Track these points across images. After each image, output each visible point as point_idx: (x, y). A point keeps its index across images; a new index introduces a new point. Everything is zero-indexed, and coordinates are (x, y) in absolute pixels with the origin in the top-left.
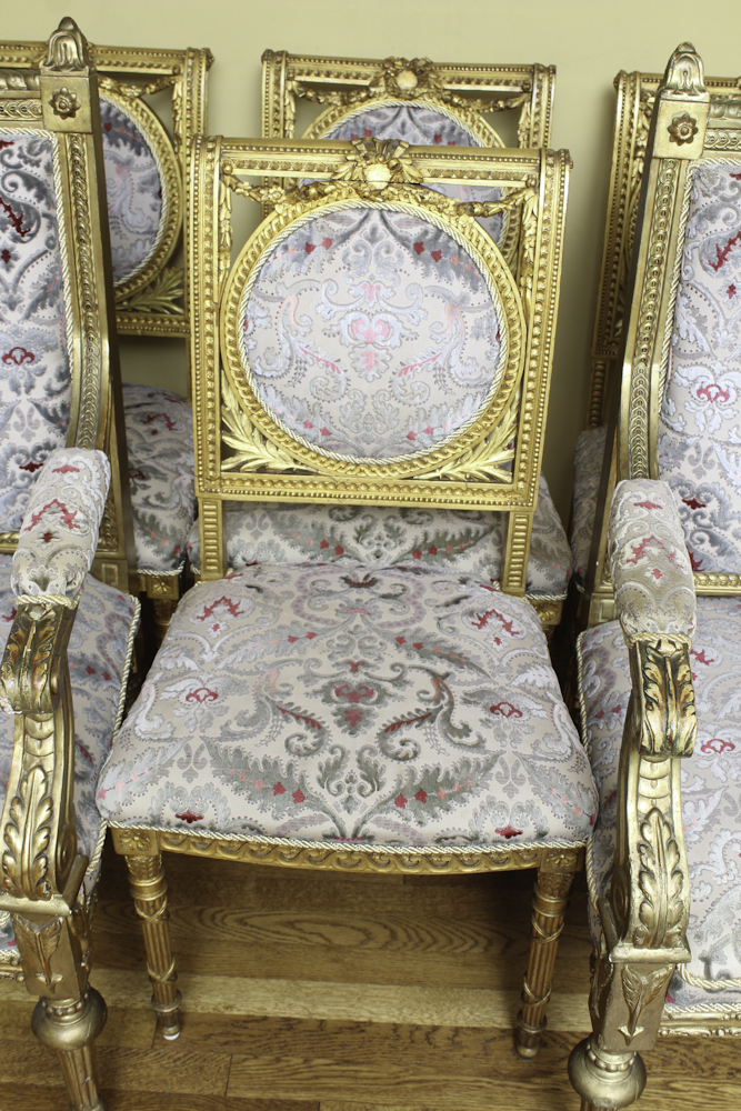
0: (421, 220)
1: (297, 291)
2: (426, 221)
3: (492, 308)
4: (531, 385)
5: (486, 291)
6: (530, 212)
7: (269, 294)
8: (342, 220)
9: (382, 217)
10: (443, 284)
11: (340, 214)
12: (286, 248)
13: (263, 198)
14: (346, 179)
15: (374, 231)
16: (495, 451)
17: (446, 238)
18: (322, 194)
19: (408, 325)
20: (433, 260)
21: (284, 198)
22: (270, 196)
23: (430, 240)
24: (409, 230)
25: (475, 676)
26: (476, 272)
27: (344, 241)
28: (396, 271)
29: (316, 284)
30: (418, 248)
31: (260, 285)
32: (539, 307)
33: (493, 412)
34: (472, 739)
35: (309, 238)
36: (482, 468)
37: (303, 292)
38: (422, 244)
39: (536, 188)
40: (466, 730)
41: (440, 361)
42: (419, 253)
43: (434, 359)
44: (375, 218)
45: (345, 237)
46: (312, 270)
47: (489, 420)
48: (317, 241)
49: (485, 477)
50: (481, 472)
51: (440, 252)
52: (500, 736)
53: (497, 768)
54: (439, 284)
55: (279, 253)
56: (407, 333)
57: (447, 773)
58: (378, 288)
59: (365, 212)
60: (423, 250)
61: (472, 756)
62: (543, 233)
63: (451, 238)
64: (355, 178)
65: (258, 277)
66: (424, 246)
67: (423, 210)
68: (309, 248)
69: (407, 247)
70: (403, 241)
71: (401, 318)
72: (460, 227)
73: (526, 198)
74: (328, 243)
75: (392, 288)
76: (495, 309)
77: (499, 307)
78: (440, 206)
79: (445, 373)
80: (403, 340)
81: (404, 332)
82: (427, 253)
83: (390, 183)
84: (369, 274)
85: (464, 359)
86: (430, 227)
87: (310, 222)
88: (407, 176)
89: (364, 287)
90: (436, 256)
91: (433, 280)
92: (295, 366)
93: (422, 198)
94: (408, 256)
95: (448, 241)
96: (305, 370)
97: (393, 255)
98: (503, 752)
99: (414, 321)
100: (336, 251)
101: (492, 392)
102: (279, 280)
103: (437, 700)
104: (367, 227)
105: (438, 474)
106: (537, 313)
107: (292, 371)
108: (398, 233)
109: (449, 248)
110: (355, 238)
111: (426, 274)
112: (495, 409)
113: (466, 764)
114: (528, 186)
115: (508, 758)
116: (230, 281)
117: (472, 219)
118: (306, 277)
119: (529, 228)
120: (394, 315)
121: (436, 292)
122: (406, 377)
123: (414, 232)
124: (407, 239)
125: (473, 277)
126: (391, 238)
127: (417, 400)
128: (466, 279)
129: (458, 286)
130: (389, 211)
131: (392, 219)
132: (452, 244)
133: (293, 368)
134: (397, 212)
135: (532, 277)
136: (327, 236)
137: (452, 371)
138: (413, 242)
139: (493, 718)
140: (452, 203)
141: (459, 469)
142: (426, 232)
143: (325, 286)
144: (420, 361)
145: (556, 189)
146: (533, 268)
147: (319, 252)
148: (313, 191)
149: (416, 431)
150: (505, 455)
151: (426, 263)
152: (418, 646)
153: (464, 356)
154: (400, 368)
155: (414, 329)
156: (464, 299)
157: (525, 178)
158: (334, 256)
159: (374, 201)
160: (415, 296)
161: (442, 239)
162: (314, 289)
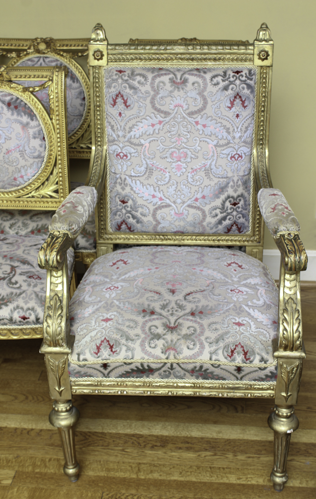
0: (10, 94)
2: (12, 95)
10: (19, 118)
16: (51, 186)
17: (20, 101)
19: (7, 134)
20: (15, 109)
23: (14, 102)
25: (29, 267)
30: (9, 105)
33: (47, 169)
34: (18, 285)
36: (47, 193)
39: (52, 80)
40: (16, 283)
41: (21, 148)
43: (18, 147)
47: (46, 172)
49: (48, 196)
50: (47, 194)
52: (29, 285)
53: (24, 295)
56: (7, 137)
57: (3, 296)
61: (15, 291)
62: (56, 97)
66: (11, 104)
67: (12, 91)
69: (5, 104)
70: (3, 102)
71: (4, 131)
79: (24, 153)
80: (6, 140)
81: (6, 137)
82: (12, 106)
85: (30, 147)
86: (14, 97)
90: (16, 107)
91: (15, 117)
93: (11, 86)
94: (5, 108)
98: (27, 290)
99: (9, 132)
101: (45, 161)
103: (9, 274)
105: (30, 195)
106: (58, 129)
109: (21, 104)
111: (13, 114)
112: (48, 168)
113: (12, 293)
114: (50, 80)
115: (29, 292)
121: (17, 121)
122: (9, 155)
123: (8, 99)
124: (5, 101)
127: (15, 164)
128: (28, 116)
129: (25, 119)
132: (22, 103)
137: (26, 152)
139: (29, 280)
141: (38, 193)
142: (12, 99)
144: (13, 148)
145: (60, 80)
149: (16, 177)
150: (54, 187)
151: (12, 110)
152: (11, 258)
154: (6, 151)
155: (10, 136)
156: (28, 124)
161: (18, 101)
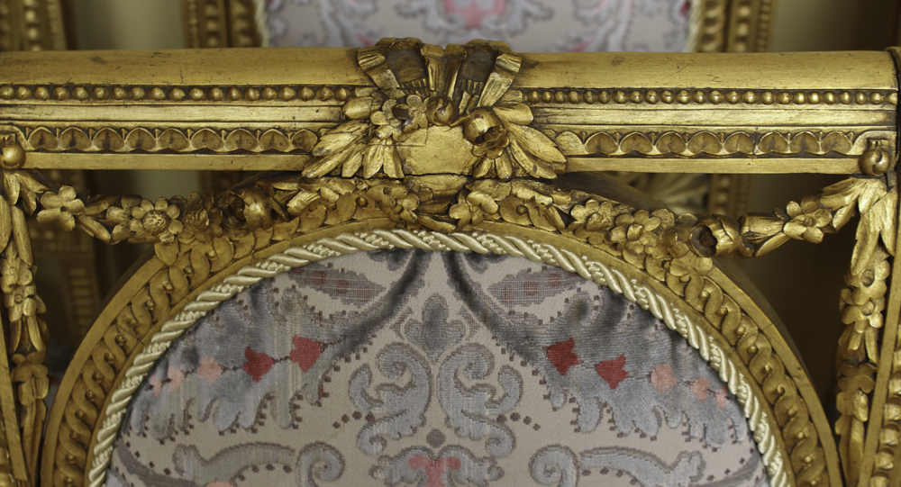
1: (233, 472)
3: (759, 472)
5: (743, 437)
6: (872, 242)
7: (159, 470)
8: (343, 284)
9: (457, 277)
11: (338, 265)
12: (193, 357)
13: (117, 230)
14: (348, 172)
15: (435, 313)
18: (278, 214)
21: (174, 230)
22: (134, 225)
24: (532, 309)
26: (721, 397)
27: (353, 347)
28: (501, 419)
29: (282, 456)
31: (132, 438)
35: (255, 336)
37: (248, 474)
38: (571, 343)
42: (563, 370)
44: (436, 276)
45: (357, 336)
46: (269, 421)
48: (277, 342)
51: (622, 359)
54: (622, 442)
55: (175, 371)
58: (455, 464)
59: (408, 260)
60: (573, 359)
63: (649, 315)
64: (372, 171)
65: (126, 419)
68: (255, 364)
72: (671, 283)
73: (862, 206)
74: (306, 352)
75: (492, 459)
76: (766, 471)
77: (777, 466)
78: (617, 235)
83: (472, 178)
84: (425, 431)
87: (254, 290)
88: (521, 156)
89: (415, 462)
95: (642, 328)
97: (492, 380)
100: (334, 375)
102: (181, 438)
104: (416, 304)
108: (505, 320)
110: (385, 336)
116: (56, 421)
117: (707, 262)
118: (252, 438)
119: (870, 282)
125: (713, 412)
126: (484, 336)
130: (474, 256)
131: (485, 280)
134: (494, 256)
135: (870, 396)
136: (299, 331)
138: (545, 340)
140: (652, 225)
143: (305, 460)
146: (874, 375)
147: (286, 377)
148: (256, 208)
157: (857, 149)
158: (327, 387)
159: (429, 230)
160: (556, 476)
162: (279, 468)
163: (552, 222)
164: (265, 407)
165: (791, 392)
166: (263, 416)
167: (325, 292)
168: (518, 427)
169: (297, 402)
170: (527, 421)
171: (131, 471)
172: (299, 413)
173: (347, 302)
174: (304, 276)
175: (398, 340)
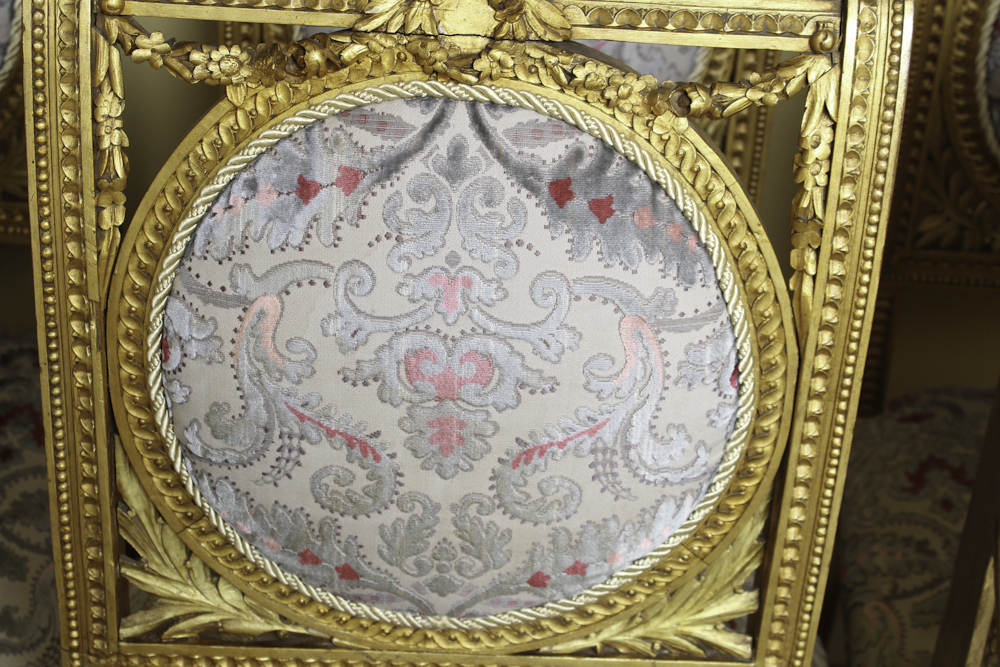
1: (281, 286)
2: (577, 127)
3: (724, 317)
4: (803, 472)
5: (712, 283)
6: (819, 108)
7: (216, 288)
8: (382, 125)
9: (477, 121)
10: (617, 272)
11: (379, 109)
12: (252, 185)
13: (198, 71)
14: (392, 29)
15: (457, 151)
16: (717, 596)
17: (623, 168)
18: (334, 64)
19: (534, 362)
20: (595, 220)
21: (245, 73)
22: (213, 67)
23: (588, 174)
24: (537, 151)
26: (692, 242)
27: (388, 176)
28: (508, 245)
29: (324, 272)
30: (561, 191)
31: (196, 264)
32: (830, 315)
33: (715, 525)
35: (307, 166)
36: (687, 629)
37: (293, 289)
38: (568, 181)
39: (836, 55)
41: (607, 435)
42: (561, 204)
43: (592, 432)
44: (460, 118)
45: (392, 166)
46: (314, 240)
47: (706, 539)
48: (325, 171)
49: (693, 648)
50: (686, 636)
51: (610, 199)
54: (608, 273)
55: (239, 192)
56: (533, 380)
58: (468, 283)
59: (437, 107)
60: (570, 195)
62: (847, 155)
63: (634, 165)
64: (413, 27)
65: (190, 245)
66: (573, 187)
67: (571, 104)
68: (306, 190)
69: (534, 190)
70: (525, 177)
71: (519, 346)
72: (654, 139)
73: (811, 78)
74: (350, 179)
75: (499, 280)
76: (731, 319)
77: (740, 313)
78: (610, 94)
79: (616, 458)
80: (524, 393)
81: (523, 374)
82: (579, 204)
83: (494, 39)
84: (445, 252)
85: (660, 430)
86: (587, 141)
87: (308, 128)
88: (534, 23)
89: (436, 279)
90: (602, 209)
91: (591, 264)
92: (278, 443)
93: (571, 76)
94: (535, 212)
95: (628, 175)
96: (302, 452)
97: (502, 209)
99: (551, 354)
100: (370, 199)
101: (719, 488)
102: (237, 258)
104: (442, 142)
105: (595, 641)
106: (825, 326)
107: (272, 454)
108: (514, 157)
109: (630, 189)
110: (414, 168)
111: (574, 253)
112: (722, 519)
114: (815, 50)
116: (127, 250)
117: (683, 122)
118: (299, 256)
119: (816, 145)
120: (504, 339)
121: (599, 291)
122: (528, 468)
123: (551, 154)
124: (534, 172)
125: (685, 254)
126: (497, 170)
127: (554, 513)
128: (667, 261)
129: (649, 276)
130: (492, 104)
131: (500, 125)
132: (636, 180)
133: (273, 448)
134: (509, 107)
135: (818, 251)
136: (346, 163)
137: (633, 453)
138: (548, 179)
140: (639, 86)
141: (639, 632)
142: (578, 155)
143: (343, 276)
144: (561, 437)
145: (880, 54)
146: (821, 231)
147: (330, 201)
148: (315, 56)
149: (548, 571)
150: (740, 603)
151: (578, 224)
153: (661, 425)
154: (517, 449)
155: (549, 370)
156: (664, 301)
157: (808, 31)
158: (365, 210)
159: (457, 82)
160: (552, 299)
161: (616, 168)
162: (319, 283)
163: (557, 80)
164: (311, 227)
165: (752, 247)
166: (309, 236)
167: (367, 130)
168: (521, 252)
169: (339, 223)
170: (529, 247)
171: (191, 291)
172: (340, 233)
173: (384, 138)
174: (350, 118)
175: (426, 171)
